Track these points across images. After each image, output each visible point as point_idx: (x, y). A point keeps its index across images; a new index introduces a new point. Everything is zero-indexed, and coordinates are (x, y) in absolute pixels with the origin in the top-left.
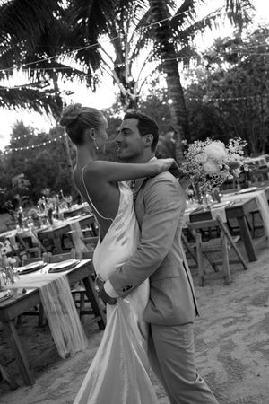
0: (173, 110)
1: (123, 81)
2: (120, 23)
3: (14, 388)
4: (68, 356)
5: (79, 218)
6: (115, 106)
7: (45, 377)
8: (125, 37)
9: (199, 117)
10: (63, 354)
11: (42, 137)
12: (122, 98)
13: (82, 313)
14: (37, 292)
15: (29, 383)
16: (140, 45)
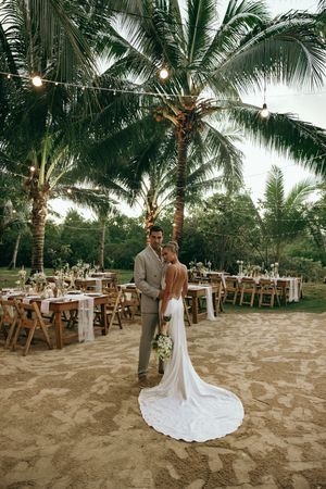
0: (175, 230)
1: (151, 205)
2: (158, 169)
3: (51, 349)
4: (83, 342)
5: (103, 278)
6: (141, 218)
7: (68, 347)
8: (159, 178)
9: (193, 239)
10: (80, 339)
11: (87, 225)
12: (147, 215)
13: (94, 325)
14: (77, 302)
15: (59, 348)
16: (167, 185)
